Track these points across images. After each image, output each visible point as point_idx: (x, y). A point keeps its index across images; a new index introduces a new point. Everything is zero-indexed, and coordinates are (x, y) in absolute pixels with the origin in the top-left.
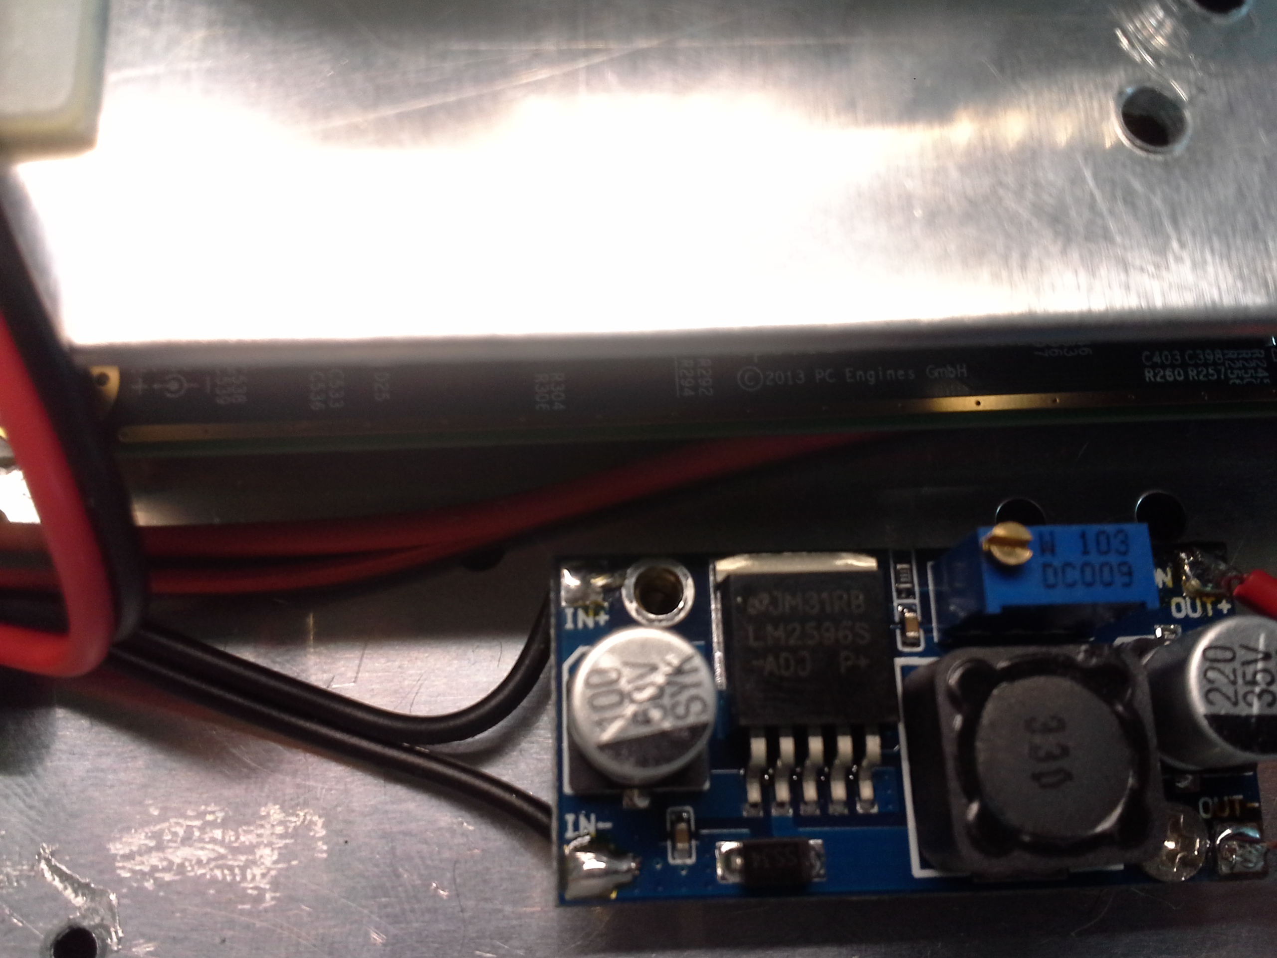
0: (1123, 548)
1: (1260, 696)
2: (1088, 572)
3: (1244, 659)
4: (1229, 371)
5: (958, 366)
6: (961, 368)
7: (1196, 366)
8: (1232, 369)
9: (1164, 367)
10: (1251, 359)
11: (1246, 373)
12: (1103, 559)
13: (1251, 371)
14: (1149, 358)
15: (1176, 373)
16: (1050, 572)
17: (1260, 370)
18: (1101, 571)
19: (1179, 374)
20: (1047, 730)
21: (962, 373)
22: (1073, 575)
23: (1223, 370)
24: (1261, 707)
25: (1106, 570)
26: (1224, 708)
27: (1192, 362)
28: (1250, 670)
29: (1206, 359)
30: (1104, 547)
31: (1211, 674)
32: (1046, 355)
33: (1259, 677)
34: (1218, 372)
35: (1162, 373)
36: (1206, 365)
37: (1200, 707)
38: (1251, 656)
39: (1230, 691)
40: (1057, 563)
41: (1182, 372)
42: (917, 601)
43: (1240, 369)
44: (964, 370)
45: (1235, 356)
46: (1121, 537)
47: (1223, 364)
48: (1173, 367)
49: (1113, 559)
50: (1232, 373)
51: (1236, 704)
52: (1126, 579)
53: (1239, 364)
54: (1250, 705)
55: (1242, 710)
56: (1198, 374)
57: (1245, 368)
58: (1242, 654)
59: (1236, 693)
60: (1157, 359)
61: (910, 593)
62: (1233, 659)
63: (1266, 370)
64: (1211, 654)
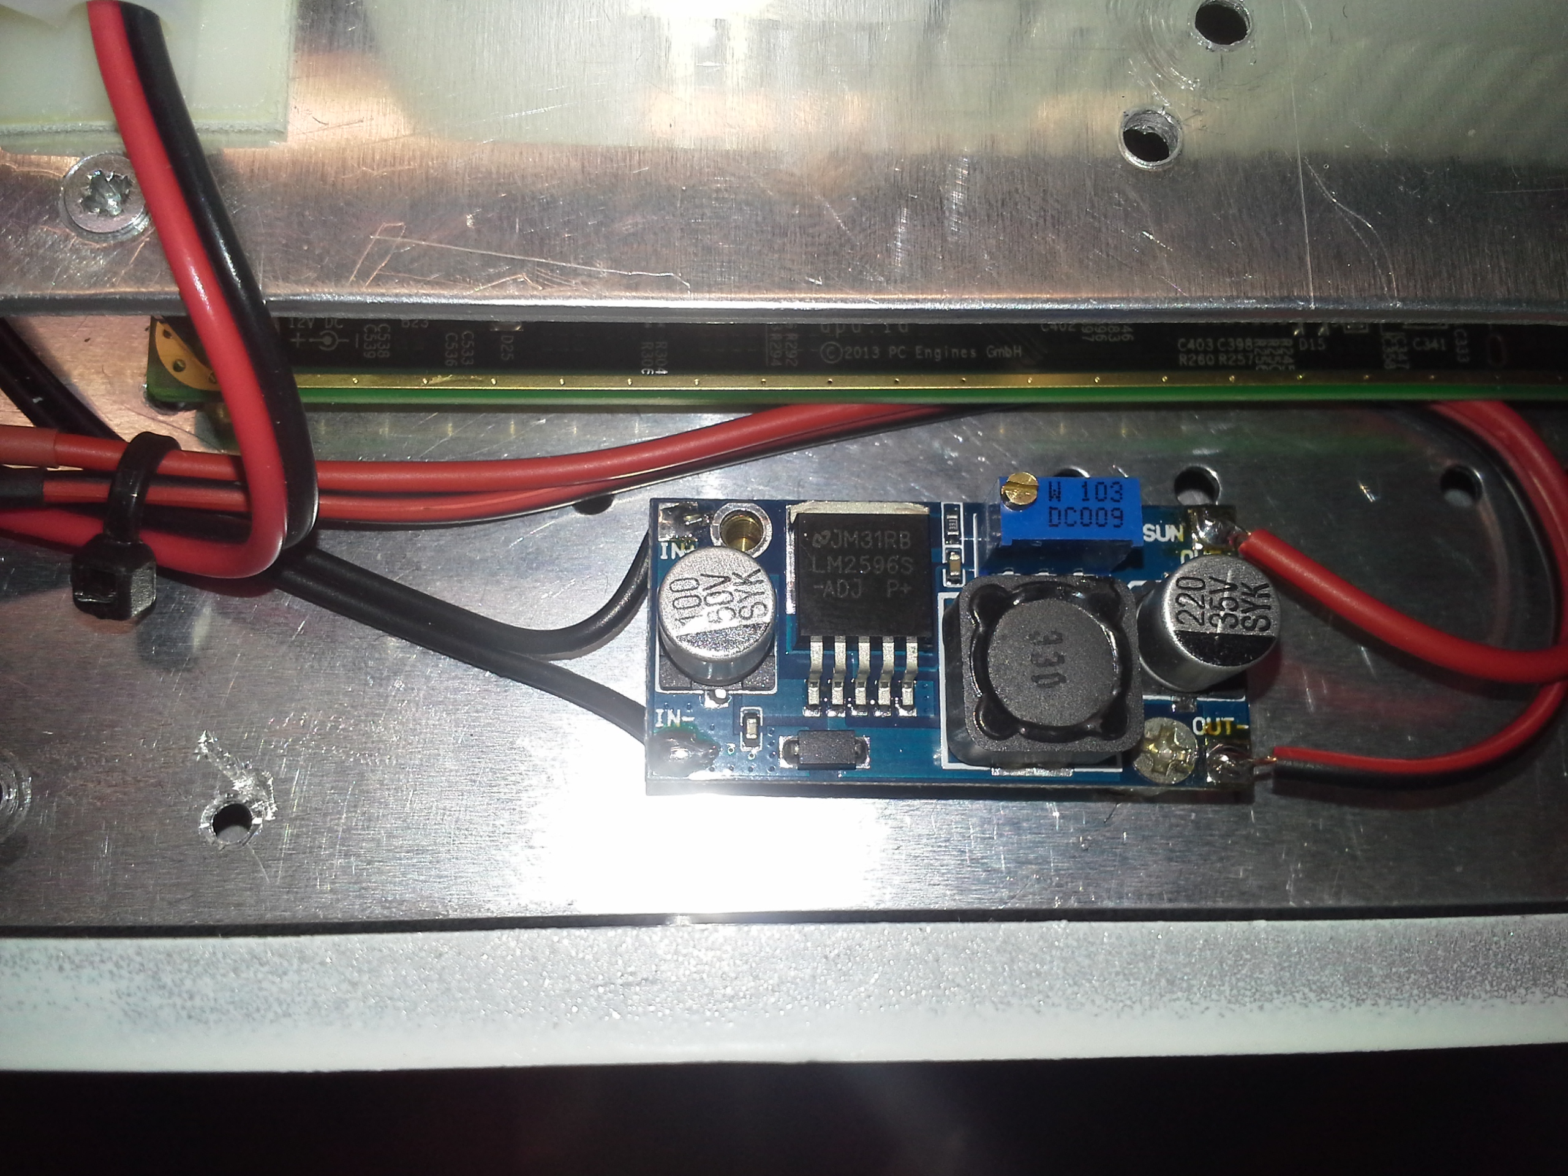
0: (1117, 497)
1: (1223, 619)
2: (1086, 513)
3: (1213, 588)
4: (1257, 358)
5: (1015, 347)
6: (1017, 349)
7: (1227, 352)
8: (1260, 355)
9: (1197, 352)
10: (1279, 347)
11: (1273, 359)
12: (1101, 504)
13: (1278, 359)
14: (1184, 345)
15: (1208, 358)
16: (1055, 513)
17: (1286, 357)
18: (1097, 514)
19: (1210, 359)
20: (1047, 642)
21: (1018, 354)
22: (1073, 517)
23: (1251, 357)
24: (1224, 629)
25: (1101, 513)
26: (1193, 627)
27: (1223, 349)
28: (1217, 598)
29: (1236, 347)
30: (1101, 495)
31: (1183, 600)
32: (1092, 340)
33: (1224, 604)
34: (1247, 358)
35: (1194, 358)
36: (1236, 351)
37: (1171, 627)
38: (1220, 586)
39: (1198, 613)
40: (1062, 506)
41: (1213, 357)
42: (962, 547)
43: (1267, 356)
44: (1020, 351)
45: (1264, 344)
46: (1116, 488)
47: (1253, 351)
48: (1205, 352)
49: (1109, 505)
50: (1260, 359)
51: (1202, 624)
52: (1117, 522)
53: (1267, 352)
54: (1216, 626)
55: (1208, 629)
56: (1228, 359)
57: (1272, 355)
58: (1211, 585)
59: (1203, 614)
60: (1191, 345)
61: (956, 539)
62: (1203, 588)
63: (1291, 356)
64: (1183, 583)
